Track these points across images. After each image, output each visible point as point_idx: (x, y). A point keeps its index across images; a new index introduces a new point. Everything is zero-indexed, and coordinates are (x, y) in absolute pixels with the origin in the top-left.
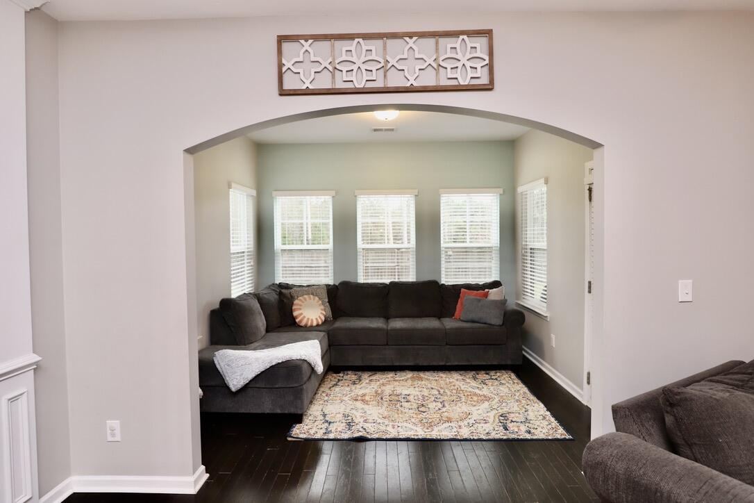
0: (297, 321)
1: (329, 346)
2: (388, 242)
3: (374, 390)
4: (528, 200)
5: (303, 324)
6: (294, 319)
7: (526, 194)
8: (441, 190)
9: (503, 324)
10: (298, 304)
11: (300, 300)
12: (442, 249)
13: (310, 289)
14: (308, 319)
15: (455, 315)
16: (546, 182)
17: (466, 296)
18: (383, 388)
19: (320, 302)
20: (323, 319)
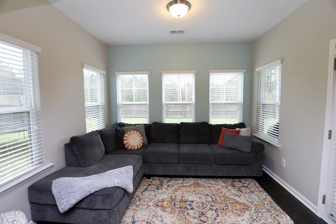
0: (126, 146)
1: (144, 163)
2: (179, 100)
3: (170, 195)
4: (262, 76)
5: (129, 148)
6: (124, 145)
7: (261, 72)
8: (210, 70)
9: (251, 152)
10: (126, 137)
11: (128, 134)
12: (210, 104)
13: (135, 127)
14: (132, 145)
15: (219, 142)
16: (282, 62)
17: (225, 131)
18: (176, 193)
19: (140, 135)
20: (141, 145)
